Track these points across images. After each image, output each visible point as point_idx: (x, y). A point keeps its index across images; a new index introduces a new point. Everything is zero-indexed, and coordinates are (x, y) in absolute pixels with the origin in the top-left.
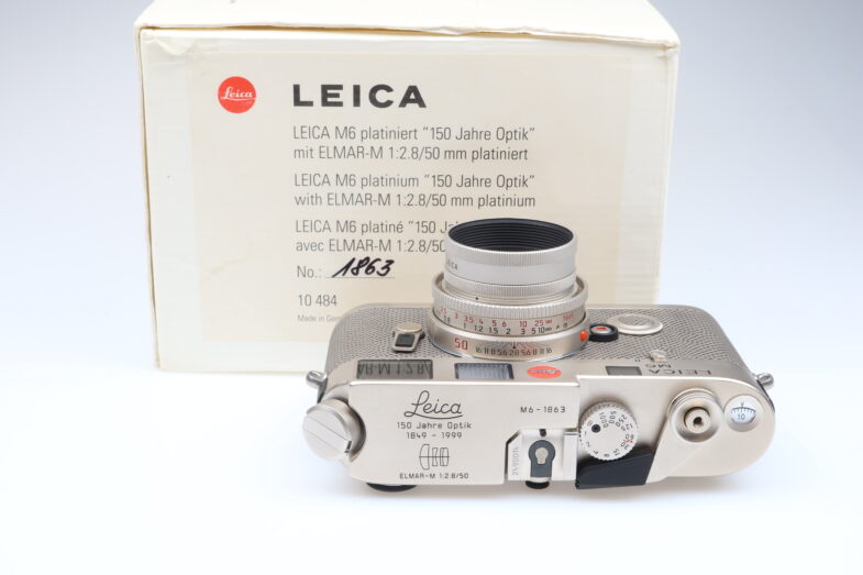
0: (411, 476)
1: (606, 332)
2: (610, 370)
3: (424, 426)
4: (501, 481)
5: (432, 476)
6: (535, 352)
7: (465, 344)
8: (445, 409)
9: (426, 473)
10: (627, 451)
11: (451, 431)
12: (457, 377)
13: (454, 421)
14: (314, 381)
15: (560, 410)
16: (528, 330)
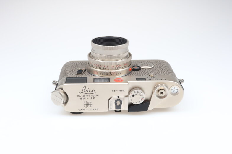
0: (82, 110)
1: (137, 68)
2: (137, 79)
3: (85, 96)
4: (107, 111)
5: (88, 110)
6: (116, 74)
7: (97, 72)
8: (90, 91)
9: (86, 109)
10: (142, 102)
11: (92, 97)
12: (94, 82)
13: (93, 94)
14: (54, 83)
15: (123, 91)
16: (114, 68)
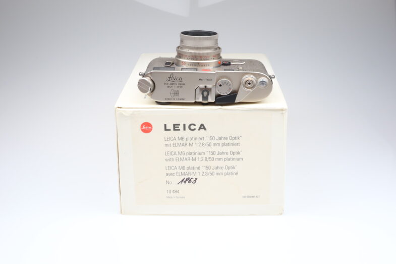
0: (168, 99)
1: (228, 63)
2: (225, 70)
3: (172, 84)
4: (194, 101)
5: (174, 99)
6: (204, 65)
7: (185, 63)
8: (178, 79)
10: (230, 93)
11: (179, 86)
12: (181, 71)
14: (141, 75)
15: (210, 80)
16: (202, 59)
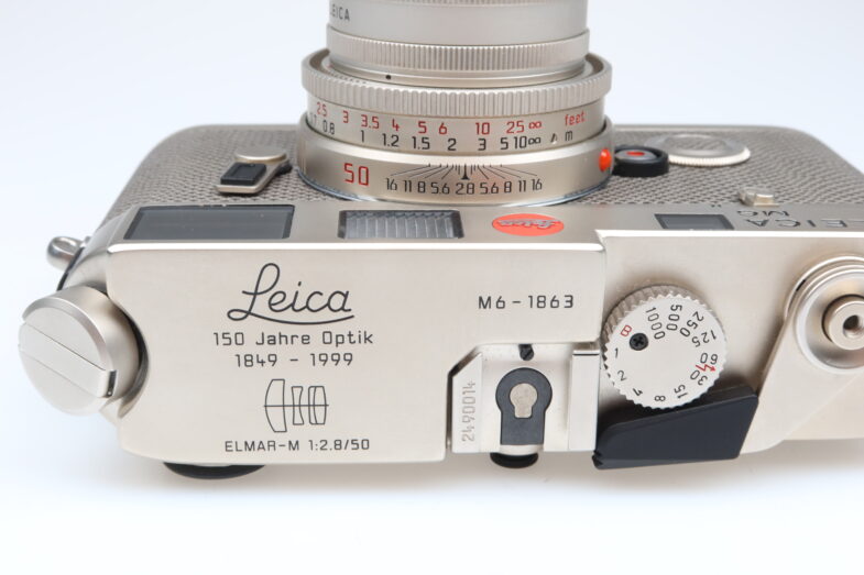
0: (249, 447)
2: (665, 221)
4: (439, 455)
5: (294, 446)
6: (508, 187)
7: (363, 172)
8: (316, 303)
9: (282, 439)
10: (704, 389)
11: (330, 349)
12: (342, 235)
13: (336, 329)
14: (59, 256)
15: (563, 303)
16: (493, 140)
